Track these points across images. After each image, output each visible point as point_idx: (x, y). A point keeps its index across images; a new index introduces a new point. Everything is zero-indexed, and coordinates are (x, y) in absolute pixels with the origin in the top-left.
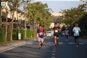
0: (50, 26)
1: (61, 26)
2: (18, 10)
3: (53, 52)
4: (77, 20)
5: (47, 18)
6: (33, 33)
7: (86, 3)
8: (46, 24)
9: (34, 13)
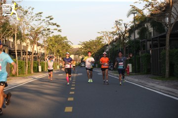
1: (81, 57)
2: (38, 43)
4: (96, 51)
5: (67, 50)
7: (103, 35)
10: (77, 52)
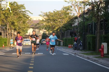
0: (27, 33)
1: (42, 32)
3: (31, 64)
4: (61, 25)
5: (24, 22)
6: (5, 41)
7: (71, 5)
8: (22, 30)
9: (6, 15)
10: (37, 26)
